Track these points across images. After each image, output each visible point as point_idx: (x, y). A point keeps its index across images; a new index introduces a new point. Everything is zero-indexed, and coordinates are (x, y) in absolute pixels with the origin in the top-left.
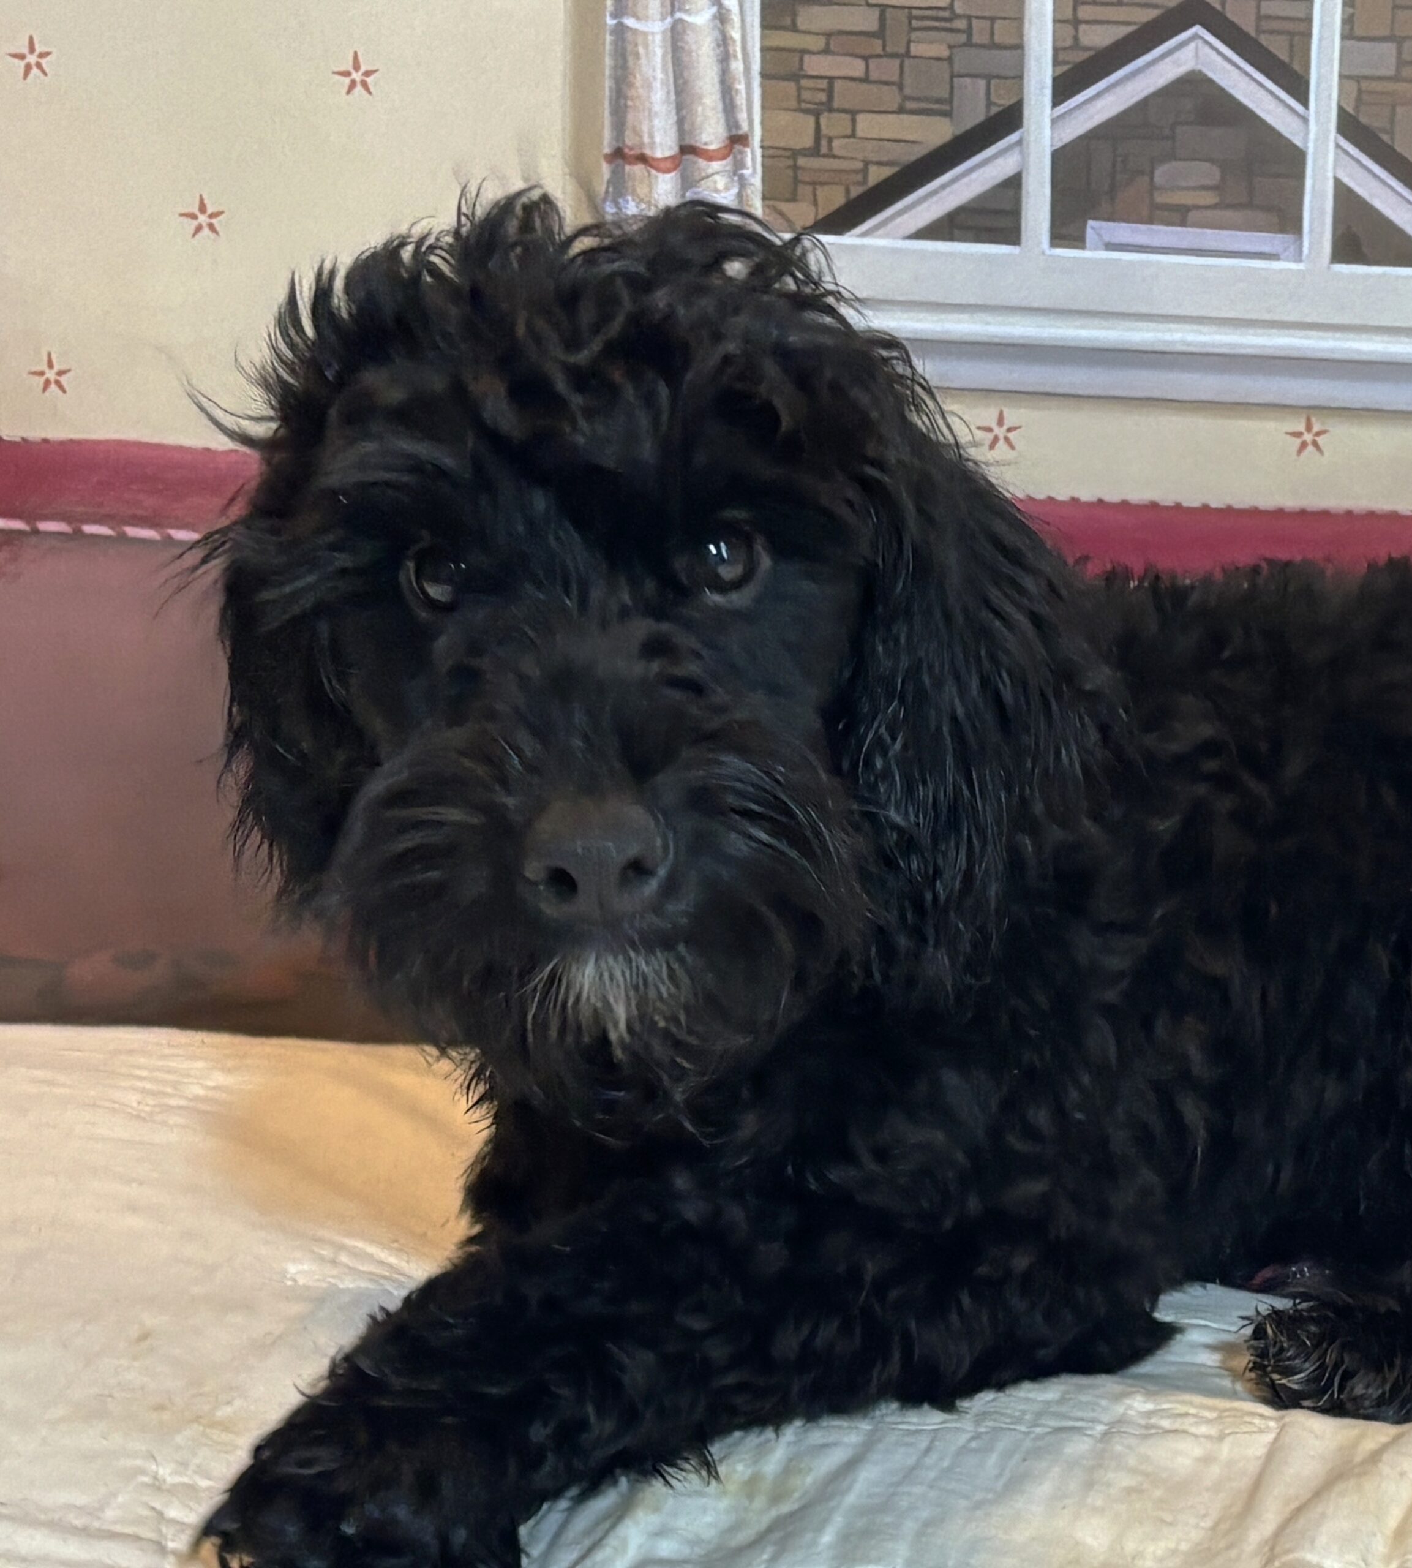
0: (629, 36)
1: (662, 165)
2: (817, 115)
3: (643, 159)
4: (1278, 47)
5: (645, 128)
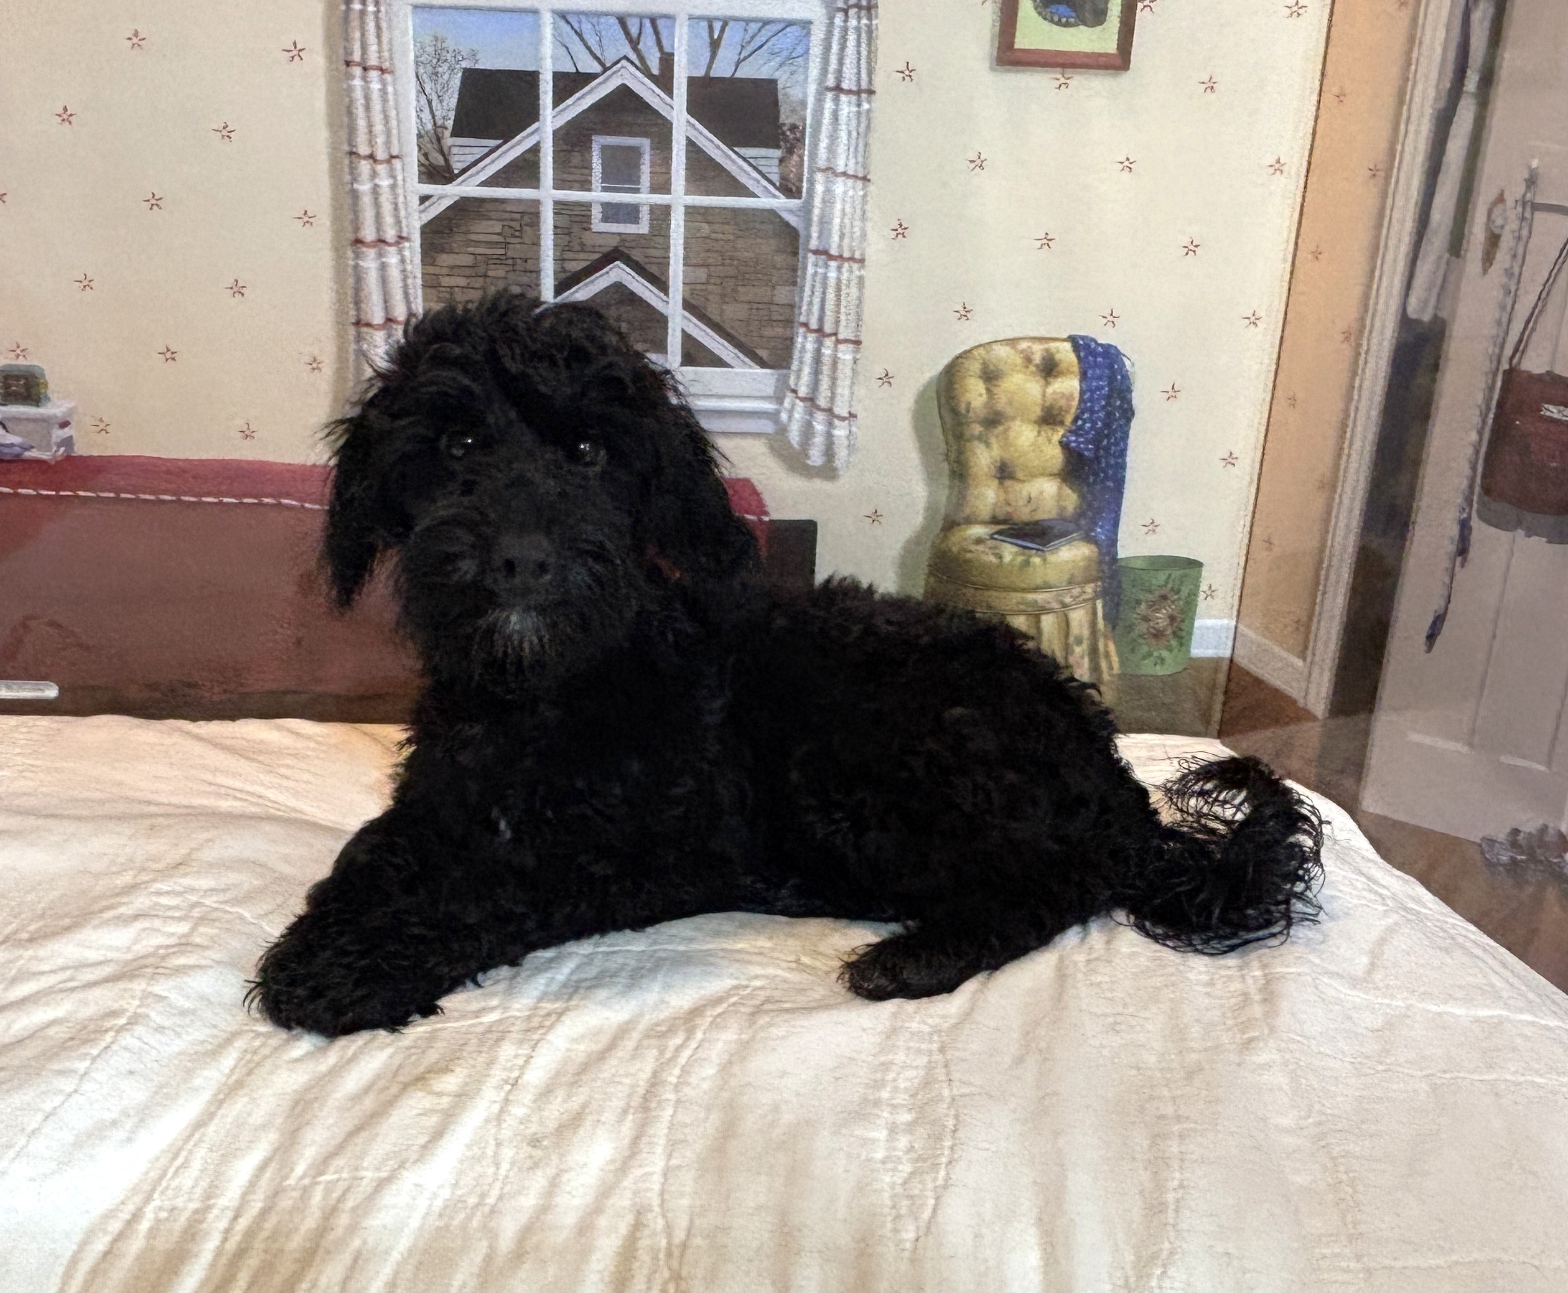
0: (360, 269)
1: (379, 327)
5: (370, 311)
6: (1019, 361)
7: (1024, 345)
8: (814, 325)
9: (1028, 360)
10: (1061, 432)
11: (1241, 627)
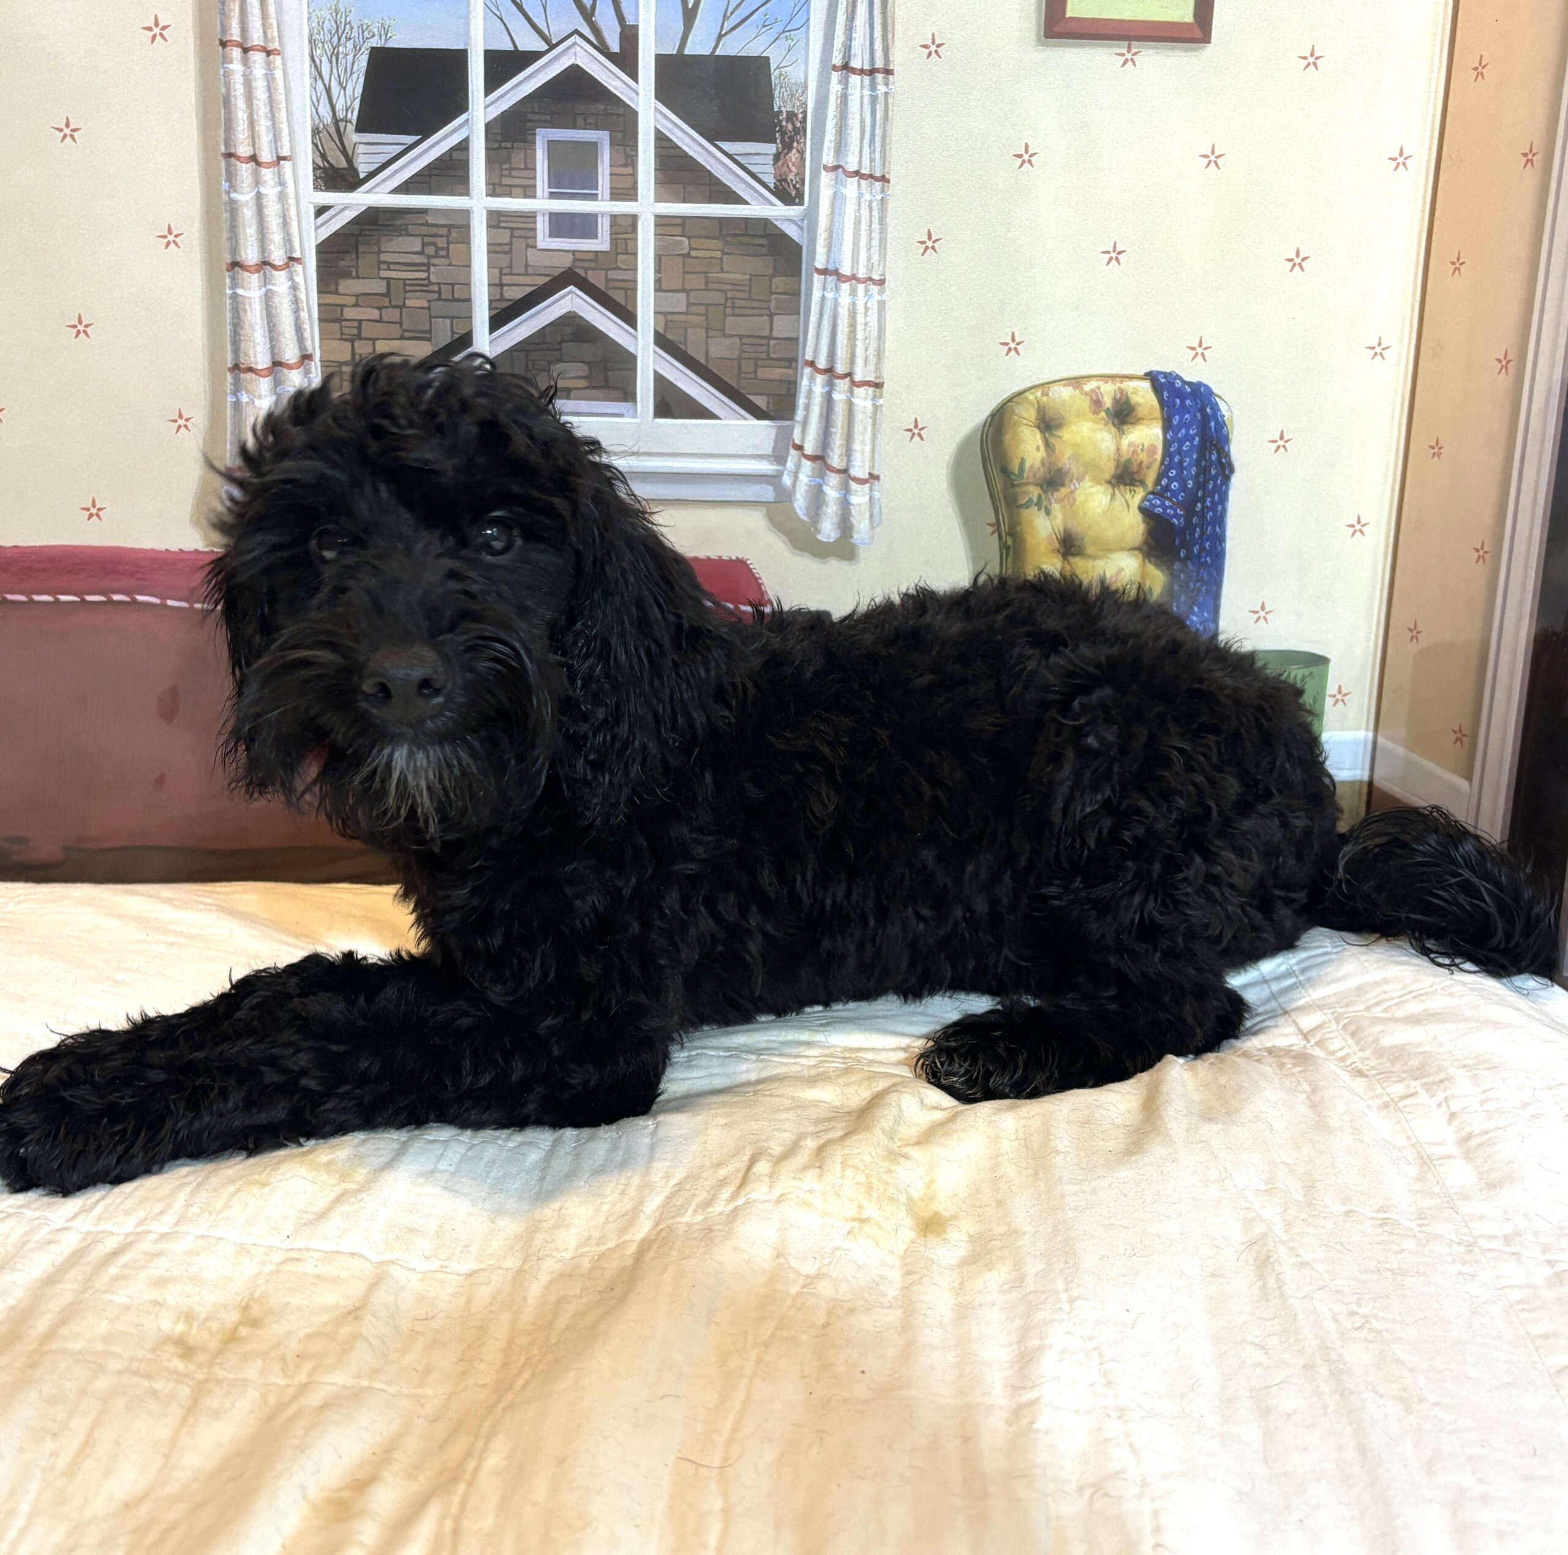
0: (239, 299)
1: (263, 373)
2: (352, 342)
3: (250, 370)
4: (619, 297)
5: (251, 352)
6: (1085, 404)
7: (1089, 387)
8: (822, 364)
9: (1097, 403)
10: (1140, 494)
11: (1381, 740)
